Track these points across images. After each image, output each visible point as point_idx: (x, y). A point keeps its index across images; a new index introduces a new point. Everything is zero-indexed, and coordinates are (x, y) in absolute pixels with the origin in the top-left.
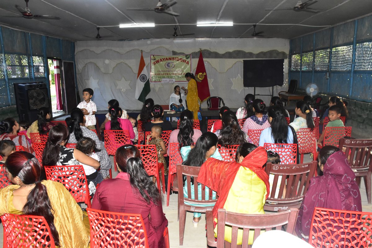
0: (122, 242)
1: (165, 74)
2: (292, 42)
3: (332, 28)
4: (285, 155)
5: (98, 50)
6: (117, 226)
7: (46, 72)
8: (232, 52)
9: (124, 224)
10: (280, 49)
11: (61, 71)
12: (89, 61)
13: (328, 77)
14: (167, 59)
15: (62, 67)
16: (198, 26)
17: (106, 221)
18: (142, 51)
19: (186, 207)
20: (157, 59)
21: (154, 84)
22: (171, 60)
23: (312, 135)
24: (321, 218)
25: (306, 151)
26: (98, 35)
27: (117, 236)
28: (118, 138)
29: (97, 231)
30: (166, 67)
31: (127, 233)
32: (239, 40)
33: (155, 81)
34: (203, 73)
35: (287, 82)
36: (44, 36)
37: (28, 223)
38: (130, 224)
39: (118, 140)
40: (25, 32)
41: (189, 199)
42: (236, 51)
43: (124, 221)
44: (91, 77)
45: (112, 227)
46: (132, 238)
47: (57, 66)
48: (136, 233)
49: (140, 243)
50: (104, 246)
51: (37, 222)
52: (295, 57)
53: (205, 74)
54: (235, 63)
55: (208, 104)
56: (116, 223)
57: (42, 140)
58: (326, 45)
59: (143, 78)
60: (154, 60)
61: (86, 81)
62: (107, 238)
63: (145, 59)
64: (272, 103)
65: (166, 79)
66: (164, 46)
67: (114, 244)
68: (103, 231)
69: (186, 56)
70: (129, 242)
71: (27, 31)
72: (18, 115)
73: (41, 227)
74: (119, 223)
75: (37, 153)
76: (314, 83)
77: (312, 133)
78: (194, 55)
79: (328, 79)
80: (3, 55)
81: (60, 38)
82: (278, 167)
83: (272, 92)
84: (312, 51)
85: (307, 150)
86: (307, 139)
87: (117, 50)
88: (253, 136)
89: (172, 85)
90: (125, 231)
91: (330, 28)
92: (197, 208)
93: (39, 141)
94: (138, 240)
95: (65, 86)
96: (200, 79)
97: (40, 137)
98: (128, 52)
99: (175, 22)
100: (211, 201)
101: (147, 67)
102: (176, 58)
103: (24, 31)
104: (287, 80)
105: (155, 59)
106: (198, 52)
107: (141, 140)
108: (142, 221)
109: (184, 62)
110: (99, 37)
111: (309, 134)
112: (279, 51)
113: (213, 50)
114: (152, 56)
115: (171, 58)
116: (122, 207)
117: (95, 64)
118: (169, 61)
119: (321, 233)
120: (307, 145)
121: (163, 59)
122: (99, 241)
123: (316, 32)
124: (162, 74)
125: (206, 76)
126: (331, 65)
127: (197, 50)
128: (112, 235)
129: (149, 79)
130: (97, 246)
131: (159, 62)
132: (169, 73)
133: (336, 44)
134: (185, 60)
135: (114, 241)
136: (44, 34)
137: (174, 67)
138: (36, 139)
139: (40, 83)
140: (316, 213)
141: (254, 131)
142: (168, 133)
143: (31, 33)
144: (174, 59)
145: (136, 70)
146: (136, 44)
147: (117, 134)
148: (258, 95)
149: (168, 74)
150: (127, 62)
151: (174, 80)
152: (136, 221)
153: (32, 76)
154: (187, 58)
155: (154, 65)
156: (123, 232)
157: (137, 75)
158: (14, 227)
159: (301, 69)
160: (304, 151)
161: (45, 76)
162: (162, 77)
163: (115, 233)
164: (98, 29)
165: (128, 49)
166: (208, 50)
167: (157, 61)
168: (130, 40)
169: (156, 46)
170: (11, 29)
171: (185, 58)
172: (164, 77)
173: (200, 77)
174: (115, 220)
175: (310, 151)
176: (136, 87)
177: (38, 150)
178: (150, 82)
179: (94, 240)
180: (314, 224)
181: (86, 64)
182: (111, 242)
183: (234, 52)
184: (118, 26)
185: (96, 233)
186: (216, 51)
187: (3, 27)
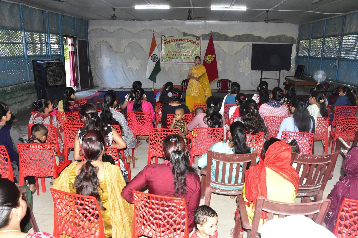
0: (164, 221)
1: (175, 55)
2: (301, 28)
3: (345, 15)
4: (302, 143)
5: (112, 29)
6: (161, 208)
7: (61, 49)
8: (241, 36)
9: (168, 206)
10: (289, 34)
11: (75, 49)
12: (101, 39)
13: (337, 65)
14: (177, 40)
15: (76, 44)
16: (211, 9)
17: (150, 203)
18: (154, 31)
19: (211, 189)
20: (168, 40)
21: (164, 64)
22: (181, 41)
23: (325, 124)
24: (349, 208)
25: (318, 139)
26: (114, 15)
27: (160, 216)
28: (140, 119)
29: (140, 210)
30: (176, 48)
31: (170, 214)
32: (248, 24)
33: (165, 61)
34: (212, 55)
35: (294, 66)
36: (60, 15)
37: (80, 202)
38: (173, 206)
39: (140, 121)
40: (43, 11)
41: (216, 182)
42: (245, 34)
43: (168, 204)
44: (104, 55)
45: (156, 209)
46: (174, 219)
47: (71, 44)
48: (178, 215)
49: (181, 223)
50: (147, 225)
51: (88, 202)
52: (304, 43)
53: (214, 56)
54: (244, 47)
55: (218, 86)
56: (160, 205)
57: (67, 119)
58: (337, 33)
59: (154, 58)
60: (164, 40)
61: (98, 58)
62: (151, 218)
63: (156, 39)
64: (286, 90)
65: (176, 60)
66: (175, 27)
67: (157, 223)
68: (146, 211)
69: (196, 38)
70: (171, 222)
71: (45, 10)
72: (36, 91)
73: (92, 206)
74: (163, 205)
75: (66, 132)
76: (322, 69)
77: (325, 122)
78: (203, 37)
79: (337, 66)
80: (23, 33)
81: (75, 17)
82: (301, 157)
83: (278, 76)
84: (321, 38)
85: (320, 138)
86: (320, 127)
87: (130, 29)
88: (269, 122)
89: (182, 66)
90: (168, 213)
91: (343, 16)
92: (222, 190)
93: (65, 119)
94: (179, 220)
95: (78, 63)
96: (210, 61)
97: (66, 116)
98: (140, 32)
99: (190, 5)
100: (237, 184)
101: (158, 47)
102: (186, 39)
103: (42, 9)
104: (294, 65)
105: (166, 40)
106: (209, 34)
107: (159, 120)
108: (185, 205)
109: (194, 43)
110: (114, 17)
111: (322, 122)
112: (288, 36)
113: (223, 33)
114: (163, 37)
115: (182, 39)
116: (169, 192)
117: (107, 43)
118: (180, 42)
119: (348, 221)
120: (320, 133)
121: (173, 40)
122: (142, 220)
123: (327, 18)
124: (173, 54)
125: (215, 58)
126: (341, 53)
127: (207, 32)
128: (156, 216)
129: (159, 60)
130: (140, 224)
131: (169, 43)
132: (179, 53)
133: (348, 32)
134: (195, 42)
135: (157, 221)
136: (61, 13)
137: (184, 48)
138: (62, 117)
139: (58, 61)
140: (345, 204)
141: (270, 118)
142: (188, 116)
143: (48, 12)
144: (184, 40)
145: (148, 50)
146: (147, 24)
147: (140, 116)
148: (265, 78)
149: (178, 55)
150: (139, 41)
151: (184, 61)
152: (179, 204)
153: (49, 54)
154: (197, 40)
155: (165, 45)
156: (167, 213)
157: (148, 55)
158: (66, 205)
159: (309, 54)
160: (317, 138)
161: (60, 53)
162: (172, 58)
163: (158, 214)
164: (114, 9)
165: (140, 29)
166: (218, 33)
167: (168, 41)
168: (142, 21)
169: (167, 27)
170: (30, 7)
171: (195, 40)
172: (174, 58)
173: (209, 59)
174: (160, 203)
175: (322, 139)
176: (147, 66)
177: (67, 128)
178: (161, 62)
179: (136, 219)
180: (341, 213)
181: (99, 42)
182: (154, 221)
183: (244, 35)
184: (134, 7)
185: (139, 213)
186: (226, 34)
187: (23, 5)
